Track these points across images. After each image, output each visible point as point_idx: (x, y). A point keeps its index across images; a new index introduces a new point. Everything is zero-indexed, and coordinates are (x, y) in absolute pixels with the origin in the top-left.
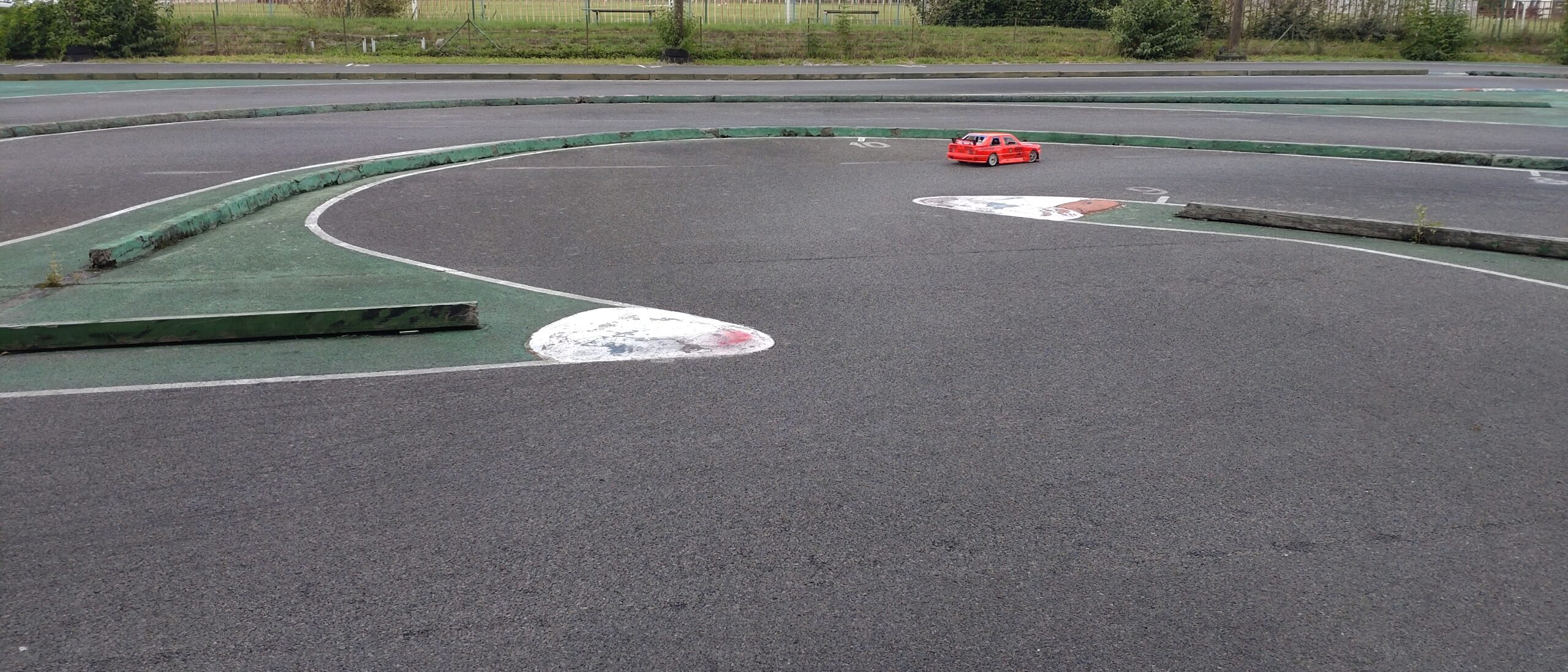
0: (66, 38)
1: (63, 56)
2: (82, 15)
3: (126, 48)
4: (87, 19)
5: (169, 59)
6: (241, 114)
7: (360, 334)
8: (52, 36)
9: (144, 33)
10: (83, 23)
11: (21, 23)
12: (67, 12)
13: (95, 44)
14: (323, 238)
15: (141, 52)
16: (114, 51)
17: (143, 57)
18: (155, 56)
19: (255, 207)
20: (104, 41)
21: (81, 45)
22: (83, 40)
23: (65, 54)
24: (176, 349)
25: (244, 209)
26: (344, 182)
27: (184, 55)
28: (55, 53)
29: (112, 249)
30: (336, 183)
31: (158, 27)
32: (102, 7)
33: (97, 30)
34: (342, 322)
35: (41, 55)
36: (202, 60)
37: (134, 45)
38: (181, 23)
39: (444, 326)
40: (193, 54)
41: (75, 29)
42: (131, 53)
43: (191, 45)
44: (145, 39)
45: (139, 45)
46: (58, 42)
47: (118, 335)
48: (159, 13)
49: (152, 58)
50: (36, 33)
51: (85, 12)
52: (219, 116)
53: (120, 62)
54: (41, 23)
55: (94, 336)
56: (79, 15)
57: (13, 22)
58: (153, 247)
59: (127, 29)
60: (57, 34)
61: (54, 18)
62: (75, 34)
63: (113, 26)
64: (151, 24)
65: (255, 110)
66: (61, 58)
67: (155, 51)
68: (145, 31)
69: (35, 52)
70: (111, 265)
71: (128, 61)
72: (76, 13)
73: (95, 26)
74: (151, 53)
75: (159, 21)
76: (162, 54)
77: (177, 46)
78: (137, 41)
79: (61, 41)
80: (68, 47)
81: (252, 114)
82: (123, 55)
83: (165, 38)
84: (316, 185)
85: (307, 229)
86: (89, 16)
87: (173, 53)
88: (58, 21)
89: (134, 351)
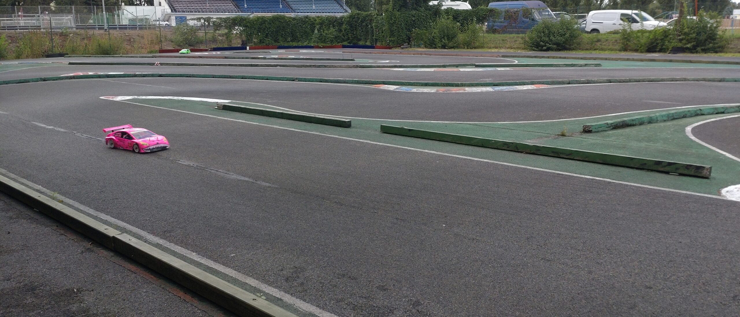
0: (672, 44)
1: (669, 52)
2: (682, 34)
3: (699, 49)
4: (684, 35)
5: (718, 54)
6: (716, 80)
7: (652, 170)
8: (667, 43)
9: (709, 42)
10: (681, 37)
11: (655, 37)
12: (675, 32)
13: (685, 46)
14: (687, 134)
15: (705, 51)
16: (692, 50)
17: (705, 53)
18: (711, 53)
19: (672, 118)
20: (689, 46)
21: (678, 47)
22: (680, 45)
23: (671, 51)
24: (578, 162)
25: (665, 118)
26: (728, 113)
27: (727, 53)
28: (666, 50)
29: (592, 126)
30: (723, 113)
31: (717, 40)
32: (692, 30)
33: (688, 40)
34: (645, 164)
35: (660, 51)
36: (734, 56)
37: (703, 48)
38: (728, 37)
39: (691, 174)
40: (731, 52)
41: (677, 40)
42: (701, 51)
43: (732, 48)
44: (709, 44)
45: (706, 48)
46: (669, 45)
47: (563, 153)
48: (718, 33)
49: (709, 54)
50: (660, 41)
51: (683, 32)
52: (704, 80)
53: (694, 55)
54: (663, 37)
55: (553, 152)
56: (680, 34)
57: (651, 37)
58: (612, 128)
59: (701, 40)
60: (669, 42)
61: (670, 35)
62: (677, 42)
63: (695, 38)
64: (714, 38)
65: (724, 78)
66: (668, 52)
67: (712, 50)
68: (710, 41)
69: (658, 50)
70: (590, 132)
71: (698, 55)
72: (679, 32)
73: (686, 39)
74: (711, 51)
75: (718, 36)
76: (716, 52)
77: (724, 48)
78: (705, 45)
79: (670, 45)
80: (673, 47)
81: (721, 80)
82: (697, 52)
83: (718, 44)
84: (711, 112)
85: (684, 131)
86: (685, 34)
87: (721, 52)
88: (671, 36)
89: (564, 160)
